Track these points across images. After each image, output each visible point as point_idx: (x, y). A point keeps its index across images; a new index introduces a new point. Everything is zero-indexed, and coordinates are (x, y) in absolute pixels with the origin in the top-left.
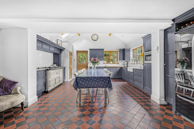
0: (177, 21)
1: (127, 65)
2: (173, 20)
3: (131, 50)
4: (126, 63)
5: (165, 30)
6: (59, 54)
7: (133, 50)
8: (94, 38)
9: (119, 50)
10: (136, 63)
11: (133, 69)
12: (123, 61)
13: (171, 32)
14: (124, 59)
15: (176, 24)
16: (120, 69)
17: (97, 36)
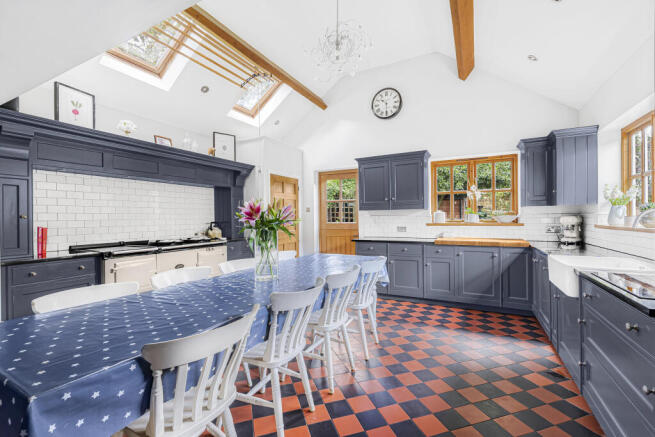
1: (582, 235)
4: (571, 221)
6: (229, 189)
7: (626, 134)
8: (382, 107)
9: (519, 147)
12: (546, 209)
14: (550, 198)
16: (523, 253)
17: (395, 94)
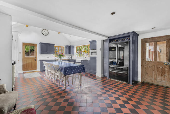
0: (110, 38)
2: (109, 37)
3: (75, 47)
4: (71, 56)
5: (103, 40)
7: (76, 47)
8: (44, 33)
9: (65, 46)
10: (79, 56)
11: (81, 60)
12: (69, 55)
13: (106, 42)
14: (70, 53)
15: (109, 39)
17: (47, 31)
